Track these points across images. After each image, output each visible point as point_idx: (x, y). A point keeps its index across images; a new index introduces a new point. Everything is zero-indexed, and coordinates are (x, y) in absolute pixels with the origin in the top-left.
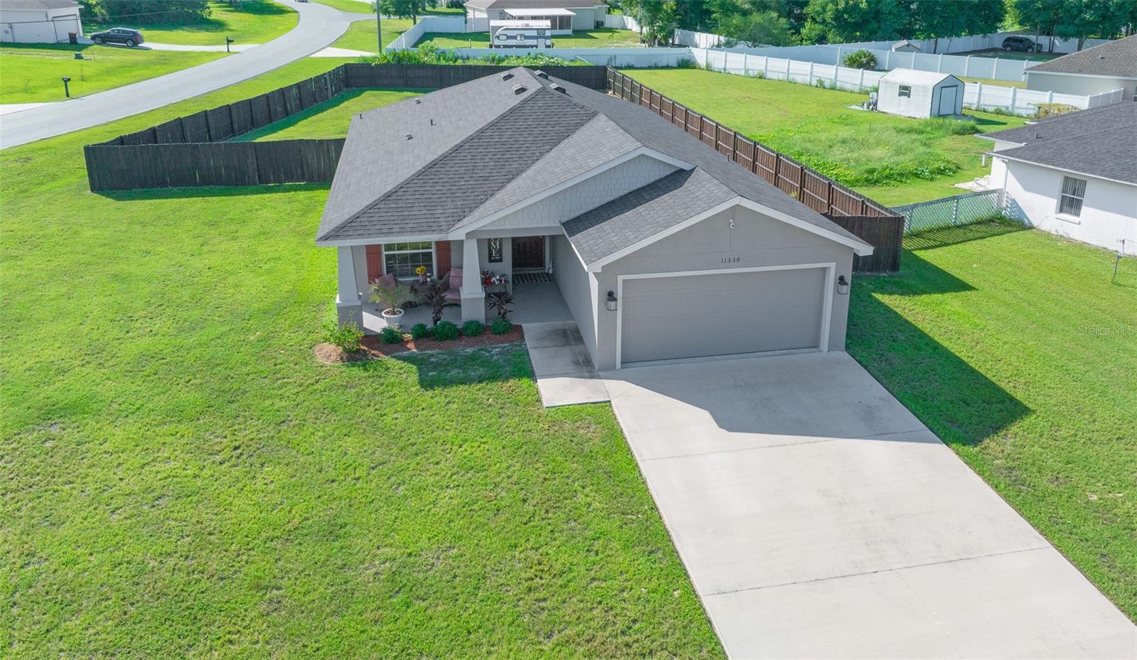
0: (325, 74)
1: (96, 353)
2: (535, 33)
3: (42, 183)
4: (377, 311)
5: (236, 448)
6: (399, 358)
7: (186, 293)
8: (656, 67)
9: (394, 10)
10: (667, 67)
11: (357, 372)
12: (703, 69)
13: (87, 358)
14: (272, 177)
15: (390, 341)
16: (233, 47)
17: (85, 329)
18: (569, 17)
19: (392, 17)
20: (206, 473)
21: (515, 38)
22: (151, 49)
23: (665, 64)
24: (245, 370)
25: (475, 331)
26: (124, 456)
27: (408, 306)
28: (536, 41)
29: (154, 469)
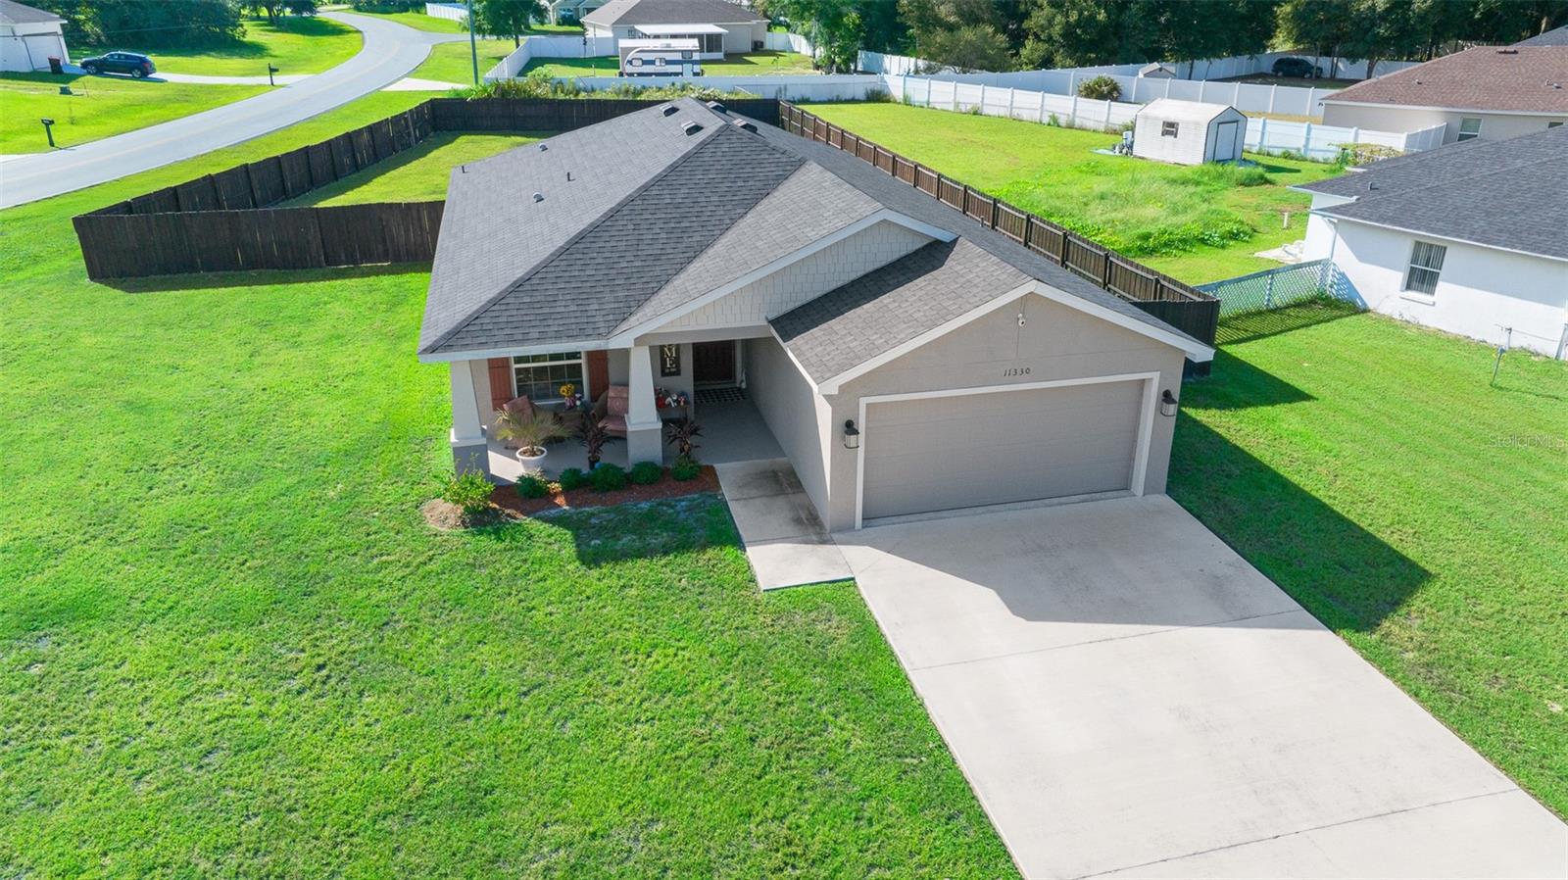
0: (405, 113)
1: (104, 522)
2: (678, 57)
3: (18, 269)
4: (509, 449)
5: (320, 667)
6: (546, 520)
7: (233, 428)
8: (839, 101)
9: (490, 27)
10: (853, 101)
11: (486, 542)
12: (900, 103)
13: (91, 530)
14: (343, 258)
15: (528, 495)
16: (278, 79)
17: (86, 486)
18: (719, 36)
19: (487, 37)
20: (279, 708)
21: (652, 62)
22: (166, 81)
23: (849, 96)
24: (324, 544)
25: (648, 477)
26: (153, 685)
27: (552, 442)
28: (680, 66)
29: (198, 705)
